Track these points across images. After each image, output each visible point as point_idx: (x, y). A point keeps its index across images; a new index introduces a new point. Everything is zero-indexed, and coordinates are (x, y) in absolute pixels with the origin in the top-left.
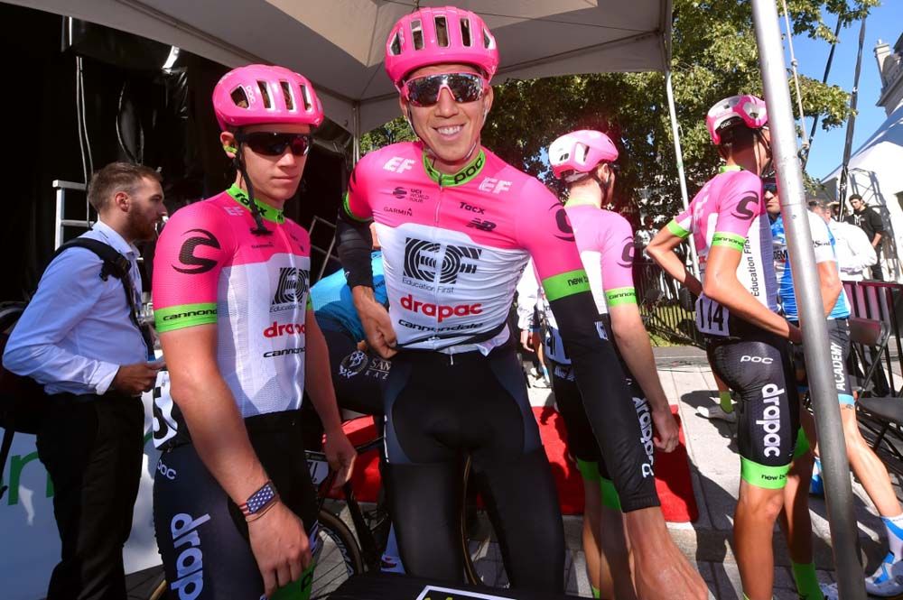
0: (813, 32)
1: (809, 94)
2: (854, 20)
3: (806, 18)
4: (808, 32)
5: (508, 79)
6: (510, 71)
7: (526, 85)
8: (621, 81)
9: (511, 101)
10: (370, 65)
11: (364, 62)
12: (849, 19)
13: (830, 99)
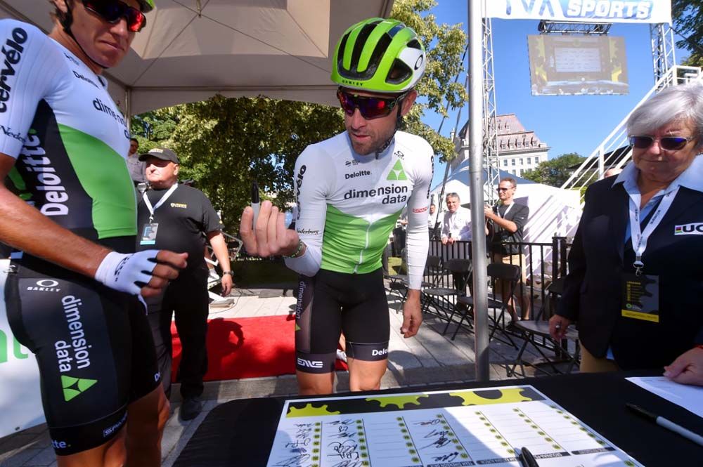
0: (437, 109)
1: (437, 141)
2: (457, 108)
3: (435, 101)
4: (435, 109)
5: (260, 95)
6: (261, 90)
7: (272, 102)
9: (261, 111)
10: (145, 58)
11: (140, 54)
12: (455, 106)
13: (447, 145)
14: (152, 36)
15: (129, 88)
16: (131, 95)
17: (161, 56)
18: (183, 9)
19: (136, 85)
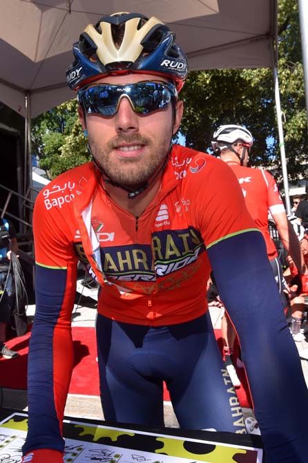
8: (239, 77)
10: (36, 62)
14: (41, 36)
15: (28, 92)
16: (30, 97)
17: (48, 57)
18: (53, 9)
19: (33, 88)
